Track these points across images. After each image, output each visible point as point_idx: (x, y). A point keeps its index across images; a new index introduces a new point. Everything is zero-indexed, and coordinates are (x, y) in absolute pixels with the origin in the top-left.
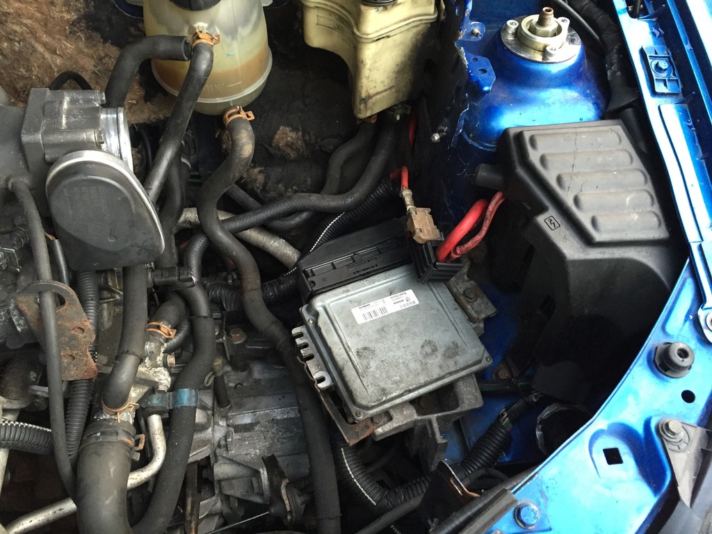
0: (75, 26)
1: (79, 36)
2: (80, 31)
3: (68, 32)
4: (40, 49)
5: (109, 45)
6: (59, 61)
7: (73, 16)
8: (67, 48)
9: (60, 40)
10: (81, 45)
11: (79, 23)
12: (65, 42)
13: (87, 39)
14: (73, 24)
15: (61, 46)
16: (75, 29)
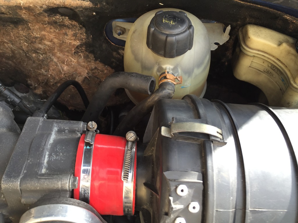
0: (78, 49)
1: (80, 55)
2: (81, 52)
3: (73, 52)
4: (55, 60)
5: (99, 62)
6: (65, 68)
7: (77, 43)
9: (68, 56)
10: (81, 60)
11: (81, 47)
12: (71, 58)
13: (85, 57)
14: (77, 47)
15: (68, 60)
16: (78, 50)
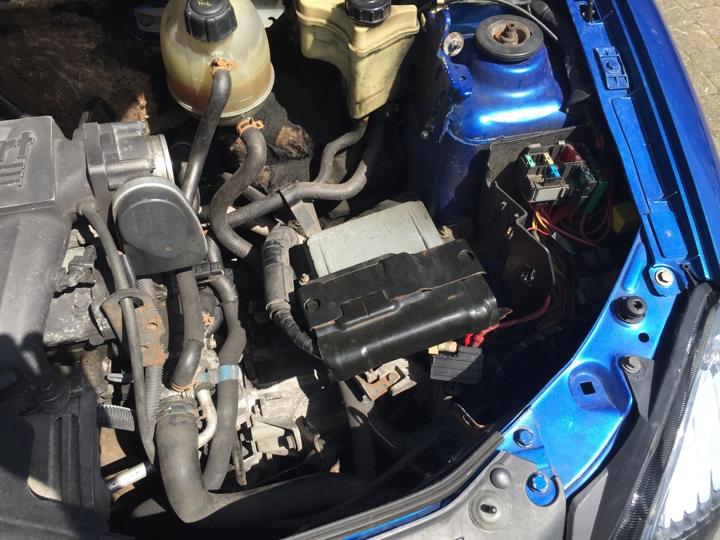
2: (99, 57)
3: (88, 59)
5: (126, 68)
6: (80, 85)
8: (87, 74)
11: (98, 51)
12: (86, 68)
13: (105, 64)
14: (93, 52)
15: (82, 72)
16: (95, 56)
